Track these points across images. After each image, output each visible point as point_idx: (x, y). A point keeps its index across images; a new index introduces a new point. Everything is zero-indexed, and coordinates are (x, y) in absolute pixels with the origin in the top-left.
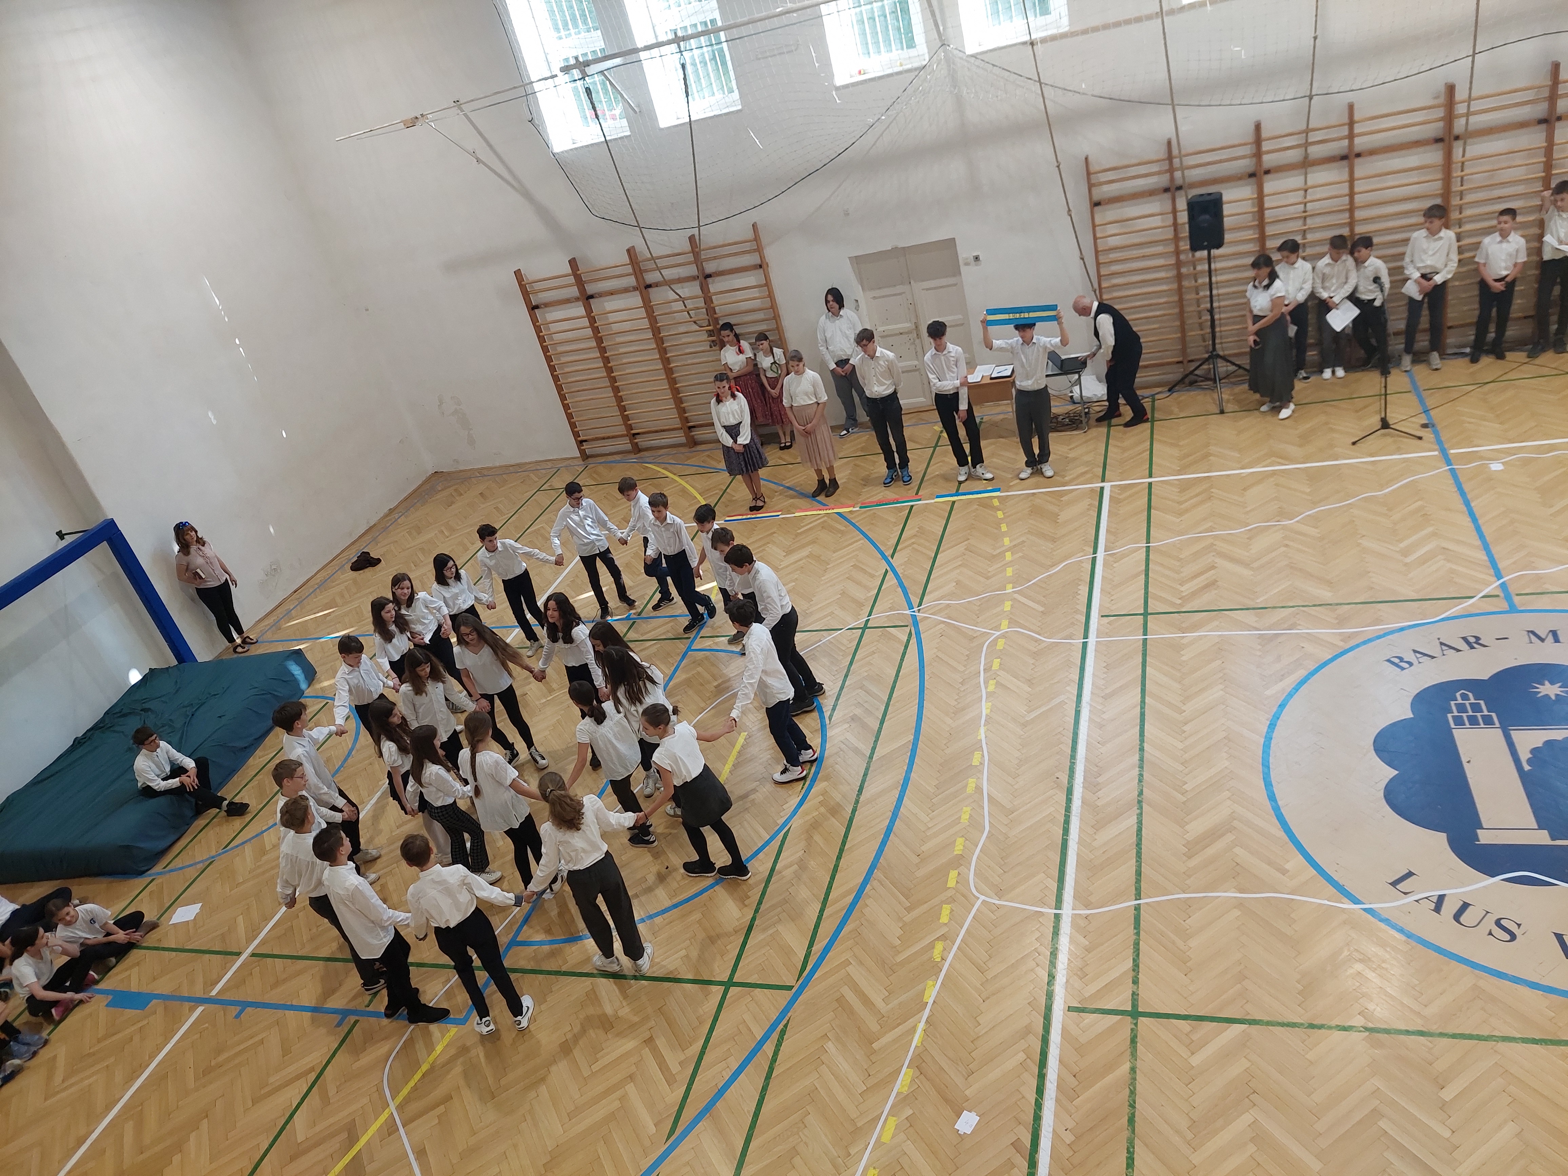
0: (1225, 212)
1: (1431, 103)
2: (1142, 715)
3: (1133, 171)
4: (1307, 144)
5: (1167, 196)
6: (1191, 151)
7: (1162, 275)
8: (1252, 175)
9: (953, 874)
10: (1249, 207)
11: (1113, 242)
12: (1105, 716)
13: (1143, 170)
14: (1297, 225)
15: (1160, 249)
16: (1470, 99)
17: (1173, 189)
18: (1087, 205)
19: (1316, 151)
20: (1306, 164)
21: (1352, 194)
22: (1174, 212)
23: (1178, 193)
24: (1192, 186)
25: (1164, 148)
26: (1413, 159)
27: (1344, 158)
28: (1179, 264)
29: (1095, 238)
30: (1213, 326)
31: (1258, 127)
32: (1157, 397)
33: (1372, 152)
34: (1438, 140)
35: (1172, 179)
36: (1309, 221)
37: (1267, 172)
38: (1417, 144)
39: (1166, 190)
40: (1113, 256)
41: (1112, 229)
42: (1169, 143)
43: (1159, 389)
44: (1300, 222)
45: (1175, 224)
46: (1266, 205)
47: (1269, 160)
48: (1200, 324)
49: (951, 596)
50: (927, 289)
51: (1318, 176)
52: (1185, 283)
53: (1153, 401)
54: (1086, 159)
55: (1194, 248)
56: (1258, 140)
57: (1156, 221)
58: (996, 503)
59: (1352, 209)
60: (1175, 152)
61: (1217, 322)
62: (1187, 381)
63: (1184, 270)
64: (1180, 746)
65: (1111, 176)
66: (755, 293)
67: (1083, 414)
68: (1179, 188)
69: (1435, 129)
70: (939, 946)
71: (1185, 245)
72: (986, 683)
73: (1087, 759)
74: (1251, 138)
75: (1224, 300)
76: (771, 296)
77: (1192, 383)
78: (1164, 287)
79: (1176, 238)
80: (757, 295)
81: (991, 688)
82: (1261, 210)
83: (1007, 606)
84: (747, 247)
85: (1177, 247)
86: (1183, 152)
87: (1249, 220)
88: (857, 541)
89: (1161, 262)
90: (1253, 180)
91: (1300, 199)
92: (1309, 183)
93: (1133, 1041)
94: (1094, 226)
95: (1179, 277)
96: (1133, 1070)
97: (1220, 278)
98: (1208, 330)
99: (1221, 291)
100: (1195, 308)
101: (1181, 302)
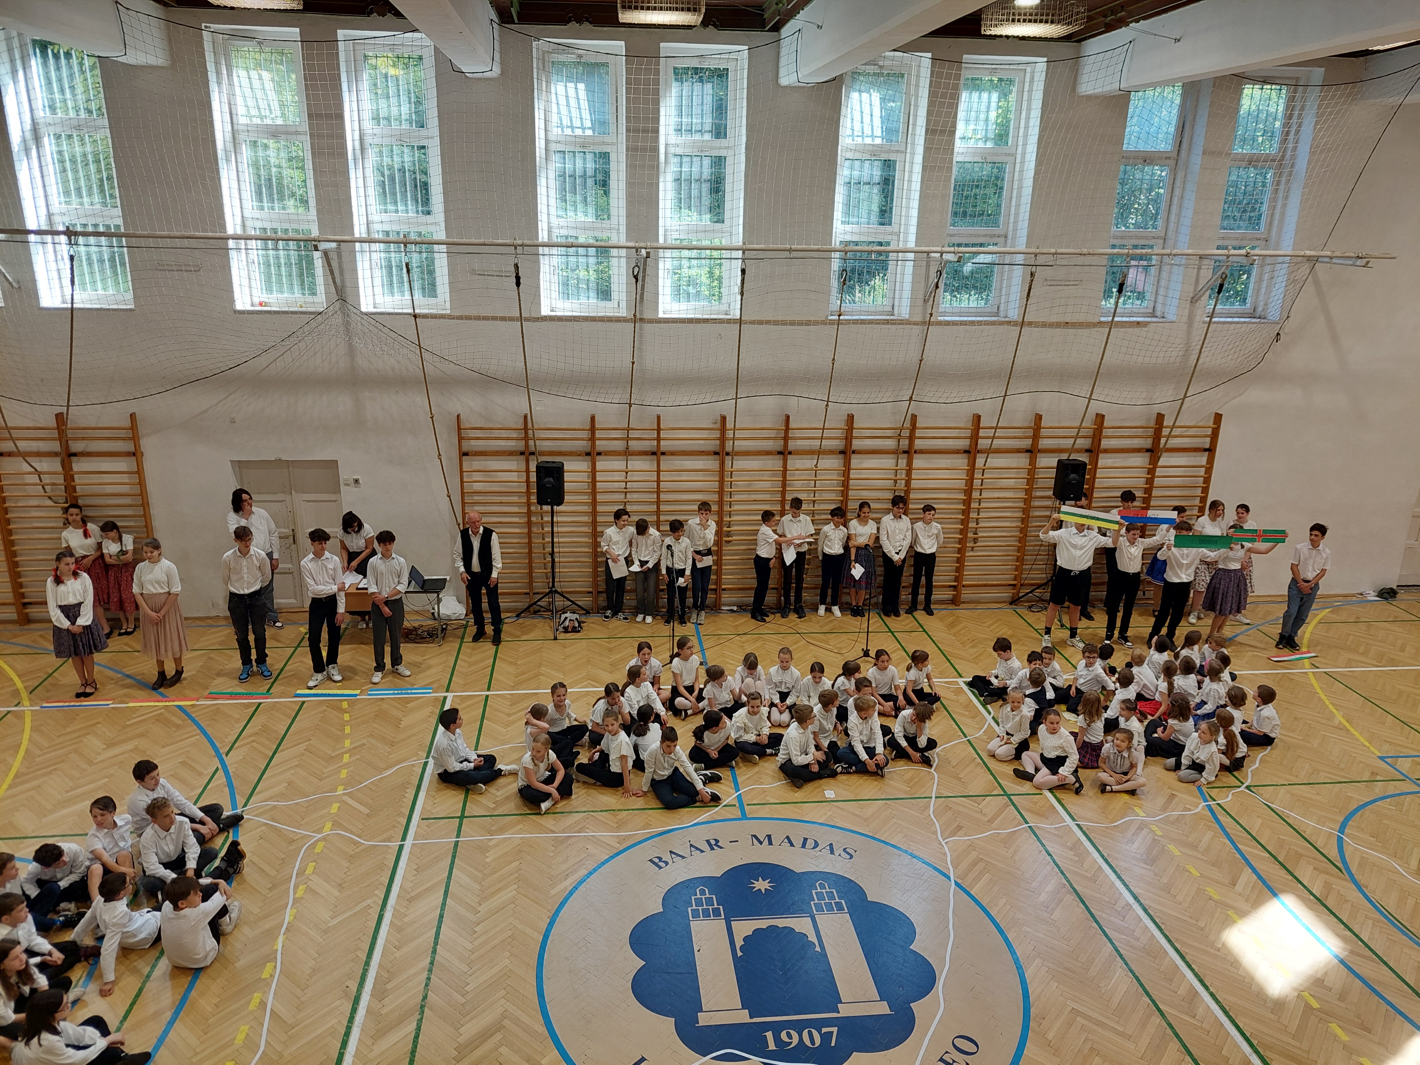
0: (566, 479)
1: (711, 426)
2: (441, 916)
3: (496, 434)
4: (628, 439)
5: (523, 457)
6: (542, 427)
7: (516, 520)
8: (588, 454)
10: (585, 477)
11: (478, 487)
12: (406, 920)
13: (504, 434)
14: (620, 497)
15: (515, 499)
16: (734, 429)
17: (527, 454)
18: (456, 454)
19: (634, 445)
20: (627, 453)
21: (658, 481)
22: (528, 471)
23: (531, 457)
24: (542, 454)
25: (522, 420)
26: (699, 463)
27: (654, 453)
28: (529, 514)
29: (462, 482)
30: (553, 567)
31: (593, 419)
33: (673, 453)
34: (716, 453)
35: (527, 445)
36: (628, 495)
37: (599, 454)
38: (702, 453)
39: (522, 453)
40: (476, 498)
41: (477, 476)
42: (526, 417)
43: (509, 615)
44: (623, 496)
45: (528, 481)
46: (598, 479)
47: (600, 445)
48: (545, 564)
49: (280, 796)
50: (308, 501)
51: (637, 464)
52: (534, 529)
54: (458, 416)
55: (541, 502)
56: (593, 429)
57: (514, 476)
58: (345, 705)
59: (658, 492)
60: (530, 426)
61: (557, 565)
62: (532, 609)
63: (533, 519)
64: (469, 946)
65: (478, 434)
66: (125, 478)
67: (440, 629)
68: (533, 454)
69: (713, 445)
71: (534, 499)
72: (296, 888)
73: (380, 965)
74: (588, 426)
75: (563, 547)
76: (142, 483)
77: (535, 612)
78: (518, 530)
79: (528, 493)
80: (127, 481)
81: (300, 893)
82: (594, 481)
83: (334, 808)
84: (122, 434)
85: (529, 499)
86: (535, 426)
87: (585, 487)
89: (516, 509)
90: (589, 458)
91: (623, 478)
92: (629, 468)
94: (462, 472)
95: (529, 523)
97: (560, 529)
98: (549, 570)
99: (561, 540)
100: (541, 551)
101: (530, 544)
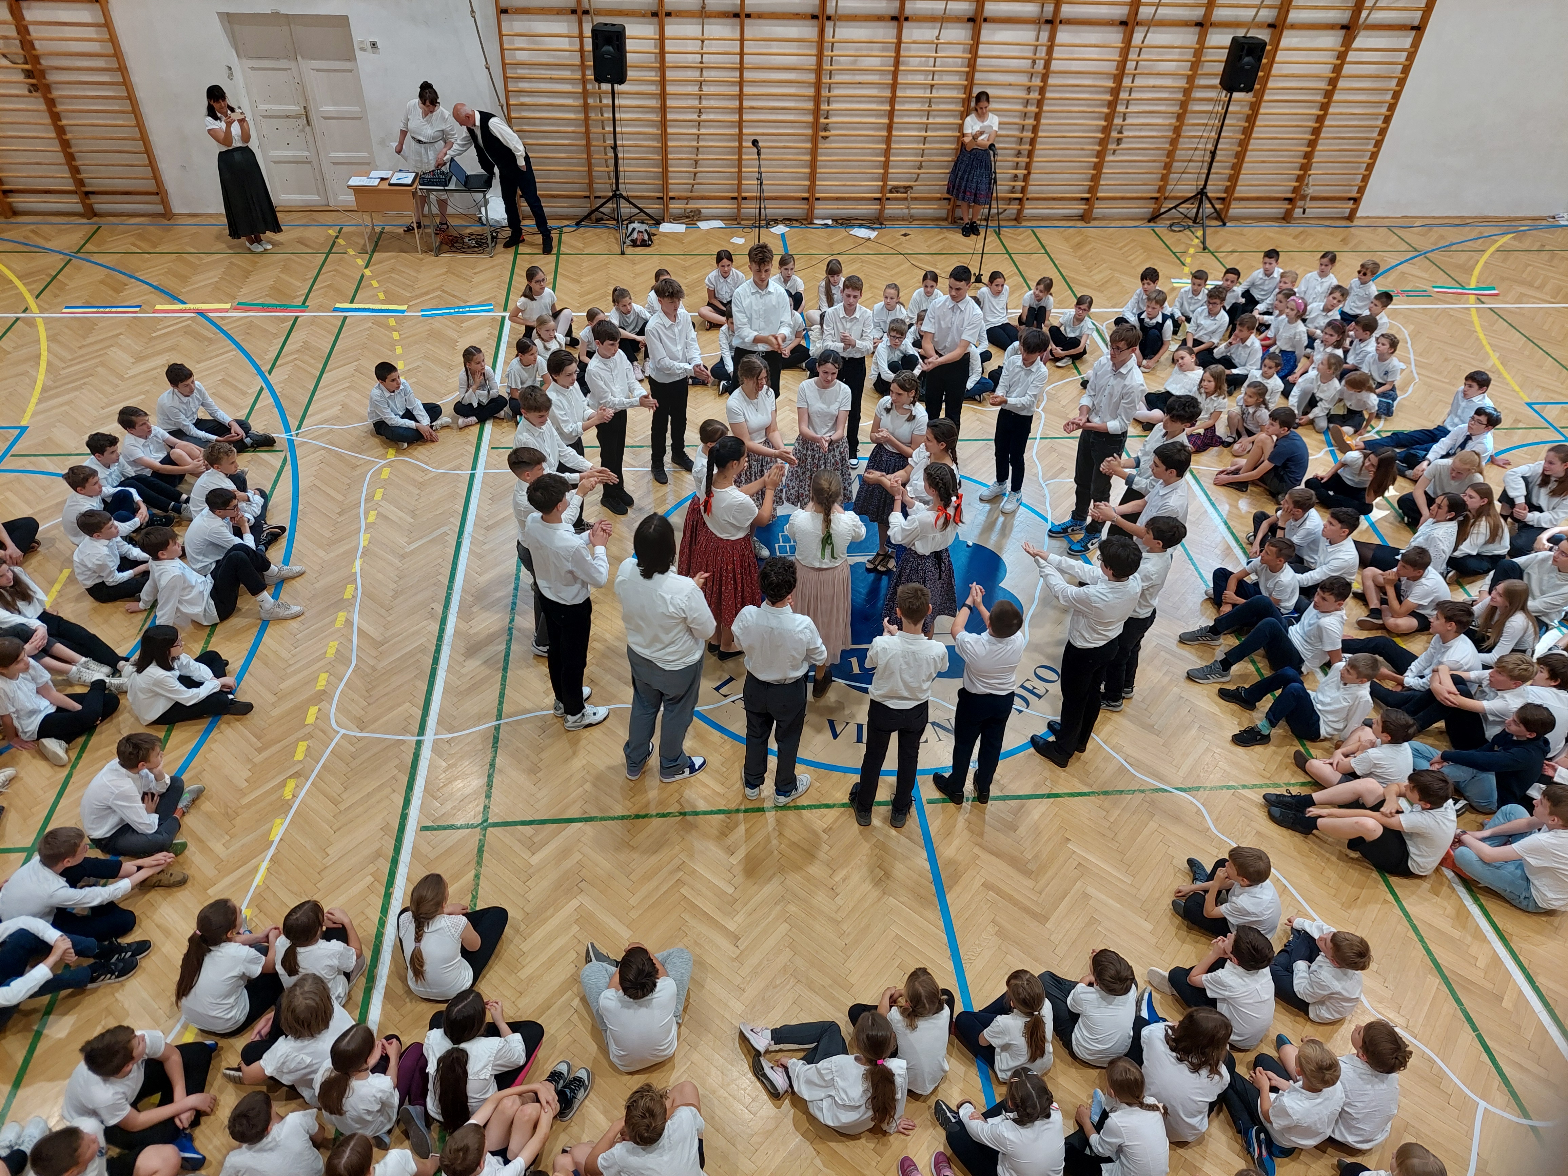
0: (628, 48)
5: (574, 18)
7: (570, 102)
8: (655, 14)
9: (313, 711)
10: (651, 46)
11: (521, 57)
12: (485, 547)
15: (568, 74)
17: (579, 12)
18: (493, 10)
19: (712, 3)
20: (703, 14)
21: (742, 54)
22: (581, 37)
23: (584, 17)
24: (598, 12)
26: (793, 30)
27: (736, 15)
28: (585, 94)
29: (502, 49)
30: (616, 165)
32: (565, 229)
33: (759, 16)
34: (814, 17)
35: (579, 1)
36: (705, 73)
37: (669, 14)
38: (797, 16)
39: (573, 11)
40: (522, 72)
41: (519, 43)
43: (567, 222)
44: (699, 73)
45: (582, 50)
46: (667, 48)
47: (670, 3)
48: (606, 160)
49: (335, 420)
51: (716, 29)
52: (592, 115)
53: (560, 234)
55: (599, 78)
57: (564, 43)
58: (392, 322)
59: (742, 69)
61: (620, 162)
62: (593, 216)
63: (590, 101)
66: (91, 32)
67: (489, 237)
68: (586, 12)
70: (291, 784)
71: (590, 74)
72: (366, 513)
73: (463, 590)
75: (628, 139)
76: (114, 40)
77: (598, 220)
78: (572, 116)
79: (583, 66)
80: (94, 36)
81: (372, 518)
82: (662, 52)
85: (584, 74)
87: (652, 60)
88: (227, 352)
89: (568, 88)
90: (656, 19)
91: (698, 49)
92: (706, 34)
93: (480, 851)
94: (500, 35)
95: (586, 107)
96: (477, 876)
97: (623, 116)
98: (612, 168)
99: (625, 130)
100: (601, 143)
101: (587, 133)
